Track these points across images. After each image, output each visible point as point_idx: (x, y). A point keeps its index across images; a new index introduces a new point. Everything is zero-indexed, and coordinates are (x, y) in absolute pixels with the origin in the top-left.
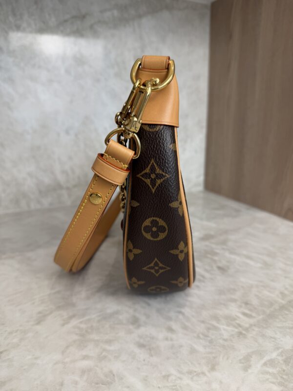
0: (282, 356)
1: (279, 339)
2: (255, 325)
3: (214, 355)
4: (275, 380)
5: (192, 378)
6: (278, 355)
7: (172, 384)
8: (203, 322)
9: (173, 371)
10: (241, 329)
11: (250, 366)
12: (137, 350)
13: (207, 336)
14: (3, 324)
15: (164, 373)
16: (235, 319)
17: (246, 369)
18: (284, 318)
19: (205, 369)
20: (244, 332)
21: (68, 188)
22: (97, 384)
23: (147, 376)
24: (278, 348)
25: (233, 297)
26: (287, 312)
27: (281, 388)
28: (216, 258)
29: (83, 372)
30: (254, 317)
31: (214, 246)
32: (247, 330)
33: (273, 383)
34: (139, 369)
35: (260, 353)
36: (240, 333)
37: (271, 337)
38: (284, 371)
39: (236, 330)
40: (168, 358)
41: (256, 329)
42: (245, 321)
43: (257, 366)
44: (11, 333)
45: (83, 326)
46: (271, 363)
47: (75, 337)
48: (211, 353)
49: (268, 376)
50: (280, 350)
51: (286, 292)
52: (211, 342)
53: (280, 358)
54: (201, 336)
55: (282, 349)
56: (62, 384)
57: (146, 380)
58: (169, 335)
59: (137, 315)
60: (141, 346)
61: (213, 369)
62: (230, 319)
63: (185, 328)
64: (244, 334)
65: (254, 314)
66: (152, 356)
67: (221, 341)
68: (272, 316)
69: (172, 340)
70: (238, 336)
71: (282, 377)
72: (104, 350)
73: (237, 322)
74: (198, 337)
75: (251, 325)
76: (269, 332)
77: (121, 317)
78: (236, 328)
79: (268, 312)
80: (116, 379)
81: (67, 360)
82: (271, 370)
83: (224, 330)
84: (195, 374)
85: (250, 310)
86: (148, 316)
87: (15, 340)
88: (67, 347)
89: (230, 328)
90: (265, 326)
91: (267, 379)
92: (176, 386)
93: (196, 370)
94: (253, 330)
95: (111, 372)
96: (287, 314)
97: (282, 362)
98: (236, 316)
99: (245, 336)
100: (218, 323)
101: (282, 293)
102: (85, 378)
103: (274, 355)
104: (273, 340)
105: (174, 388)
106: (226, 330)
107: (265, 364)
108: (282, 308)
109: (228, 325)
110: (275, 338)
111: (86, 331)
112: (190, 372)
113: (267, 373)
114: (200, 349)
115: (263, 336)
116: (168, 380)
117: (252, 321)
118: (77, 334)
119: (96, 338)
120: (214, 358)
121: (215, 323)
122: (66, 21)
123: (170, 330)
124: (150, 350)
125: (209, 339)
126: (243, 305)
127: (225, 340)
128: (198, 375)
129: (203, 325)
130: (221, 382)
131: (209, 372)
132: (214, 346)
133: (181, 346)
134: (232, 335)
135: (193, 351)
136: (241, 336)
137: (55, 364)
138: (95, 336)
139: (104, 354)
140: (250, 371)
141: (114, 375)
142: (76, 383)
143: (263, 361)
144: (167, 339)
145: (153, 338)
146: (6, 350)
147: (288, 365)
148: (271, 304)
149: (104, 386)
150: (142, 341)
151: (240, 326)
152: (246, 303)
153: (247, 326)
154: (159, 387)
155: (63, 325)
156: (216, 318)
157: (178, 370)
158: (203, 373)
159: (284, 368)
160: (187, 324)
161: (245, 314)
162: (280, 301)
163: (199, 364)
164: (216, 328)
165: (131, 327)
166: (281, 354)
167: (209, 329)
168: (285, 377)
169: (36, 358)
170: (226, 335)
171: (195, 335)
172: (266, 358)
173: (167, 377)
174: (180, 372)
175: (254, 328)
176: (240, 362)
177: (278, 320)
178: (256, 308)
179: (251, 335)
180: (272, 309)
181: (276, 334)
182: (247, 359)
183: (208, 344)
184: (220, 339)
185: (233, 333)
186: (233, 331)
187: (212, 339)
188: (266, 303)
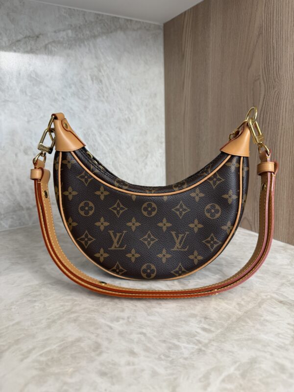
0: (239, 370)
1: (236, 352)
2: (213, 340)
3: (174, 376)
6: (236, 370)
8: (164, 341)
10: (200, 345)
11: (208, 385)
12: (99, 380)
13: (168, 357)
16: (195, 336)
17: (205, 388)
18: (241, 329)
20: (203, 349)
24: (235, 362)
25: (193, 312)
26: (243, 324)
30: (214, 332)
32: (206, 345)
35: (218, 369)
36: (200, 350)
37: (229, 351)
38: (241, 385)
39: (197, 347)
40: (130, 385)
41: (215, 344)
42: (204, 337)
43: (216, 383)
45: (43, 359)
46: (229, 378)
47: (35, 373)
48: (172, 374)
50: (238, 364)
51: (243, 303)
52: (172, 362)
53: (237, 373)
54: (163, 357)
58: (131, 359)
59: (99, 340)
60: (103, 374)
62: (190, 336)
63: (147, 350)
64: (204, 351)
65: (213, 329)
66: (113, 384)
67: (182, 360)
68: (229, 329)
69: (133, 364)
70: (198, 354)
72: (65, 383)
73: (197, 338)
74: (160, 359)
75: (210, 341)
76: (227, 346)
77: (82, 345)
78: (196, 345)
79: (226, 324)
82: (229, 386)
83: (185, 348)
85: (209, 325)
86: (110, 341)
88: (26, 385)
89: (191, 346)
90: (223, 340)
94: (212, 345)
96: (243, 326)
97: (239, 376)
98: (196, 332)
99: (204, 353)
100: (179, 342)
101: (238, 304)
103: (232, 370)
104: (231, 354)
106: (187, 348)
107: (223, 381)
108: (239, 319)
109: (188, 343)
110: (232, 352)
111: (47, 364)
114: (161, 371)
115: (222, 350)
117: (211, 336)
118: (36, 369)
119: (56, 371)
120: (175, 379)
121: (175, 341)
122: (19, 41)
123: (132, 353)
124: (112, 377)
125: (170, 359)
126: (203, 320)
127: (186, 359)
129: (164, 345)
132: (175, 366)
133: (143, 370)
134: (192, 353)
135: (154, 374)
136: (201, 353)
138: (55, 369)
139: (65, 387)
140: (209, 389)
143: (221, 378)
144: (129, 364)
145: (114, 364)
147: (245, 379)
150: (103, 368)
151: (199, 342)
152: (206, 318)
153: (206, 341)
155: (22, 360)
156: (176, 336)
159: (241, 382)
160: (149, 345)
161: (204, 329)
162: (238, 312)
163: (161, 387)
164: (177, 347)
165: (93, 354)
166: (237, 369)
167: (170, 348)
170: (186, 354)
171: (157, 356)
172: (225, 374)
175: (213, 343)
176: (200, 380)
177: (235, 333)
178: (214, 322)
179: (210, 351)
180: (229, 322)
181: (234, 347)
182: (206, 376)
183: (169, 364)
184: (181, 358)
185: (193, 351)
186: (193, 348)
187: (173, 359)
188: (224, 316)
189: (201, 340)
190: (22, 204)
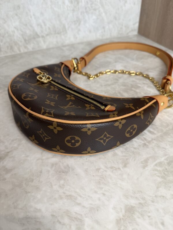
0: (167, 160)
1: (168, 149)
2: (155, 140)
3: (127, 158)
4: (159, 175)
5: (112, 171)
6: (165, 160)
7: (101, 174)
9: (102, 167)
10: (145, 142)
11: (146, 166)
14: (8, 135)
15: (97, 167)
17: (144, 167)
19: (121, 166)
20: (147, 144)
21: (43, 37)
22: (60, 172)
23: (87, 169)
24: (166, 155)
27: (162, 180)
28: (138, 91)
29: (53, 165)
31: (138, 81)
32: (149, 142)
33: (158, 176)
34: (83, 164)
35: (154, 158)
36: (145, 144)
38: (166, 169)
39: (143, 142)
41: (155, 142)
42: (149, 137)
43: (151, 166)
44: (13, 141)
46: (160, 164)
48: (125, 156)
49: (156, 172)
50: (167, 157)
53: (166, 161)
55: (168, 156)
56: (41, 172)
57: (86, 171)
61: (125, 166)
64: (147, 145)
65: (155, 132)
67: (132, 149)
68: (166, 134)
70: (143, 146)
71: (164, 173)
73: (144, 137)
75: (152, 139)
76: (163, 145)
78: (143, 141)
79: (165, 130)
80: (70, 169)
81: (44, 158)
82: (159, 168)
83: (136, 142)
84: (115, 168)
85: (153, 129)
87: (16, 145)
89: (139, 141)
90: (161, 140)
91: (156, 174)
92: (103, 175)
93: (115, 166)
94: (153, 142)
95: (68, 165)
97: (166, 164)
98: (144, 133)
99: (147, 147)
102: (54, 168)
103: (163, 159)
104: (164, 149)
105: (102, 176)
107: (156, 165)
109: (138, 139)
110: (165, 148)
112: (112, 168)
113: (156, 170)
115: (159, 147)
116: (98, 172)
117: (153, 136)
120: (127, 159)
127: (135, 148)
128: (116, 169)
130: (129, 174)
131: (123, 168)
132: (128, 152)
134: (140, 146)
136: (145, 146)
137: (38, 160)
140: (146, 168)
141: (69, 167)
142: (49, 171)
143: (155, 163)
146: (11, 151)
147: (170, 166)
148: (168, 125)
149: (63, 174)
153: (150, 139)
154: (93, 176)
157: (105, 166)
158: (119, 169)
159: (167, 167)
161: (150, 132)
163: (118, 163)
166: (166, 159)
168: (166, 173)
169: (27, 156)
170: (136, 145)
172: (158, 161)
173: (98, 170)
174: (106, 167)
175: (154, 141)
176: (142, 163)
177: (169, 137)
178: (157, 128)
179: (151, 146)
180: (167, 129)
181: (167, 146)
182: (146, 161)
183: (124, 150)
184: (132, 147)
185: (141, 144)
186: (141, 142)
187: (127, 147)
188: (165, 124)
189: (147, 138)
190: (38, 33)
